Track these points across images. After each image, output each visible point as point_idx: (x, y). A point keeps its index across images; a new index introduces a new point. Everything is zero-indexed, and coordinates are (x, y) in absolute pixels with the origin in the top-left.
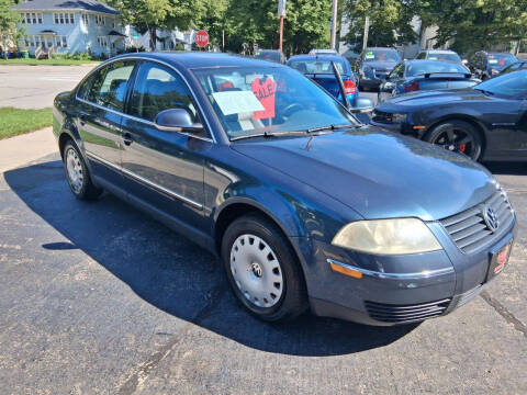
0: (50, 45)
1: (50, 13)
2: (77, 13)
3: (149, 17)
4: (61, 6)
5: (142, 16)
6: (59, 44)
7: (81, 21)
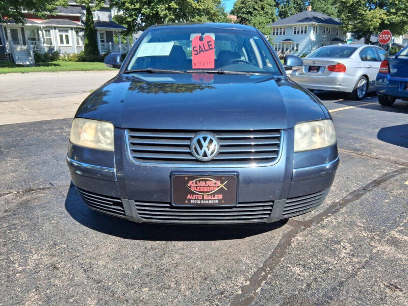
0: (287, 50)
1: (291, 27)
2: (309, 25)
3: (365, 25)
4: (300, 21)
5: (359, 25)
6: (293, 49)
7: (312, 32)
